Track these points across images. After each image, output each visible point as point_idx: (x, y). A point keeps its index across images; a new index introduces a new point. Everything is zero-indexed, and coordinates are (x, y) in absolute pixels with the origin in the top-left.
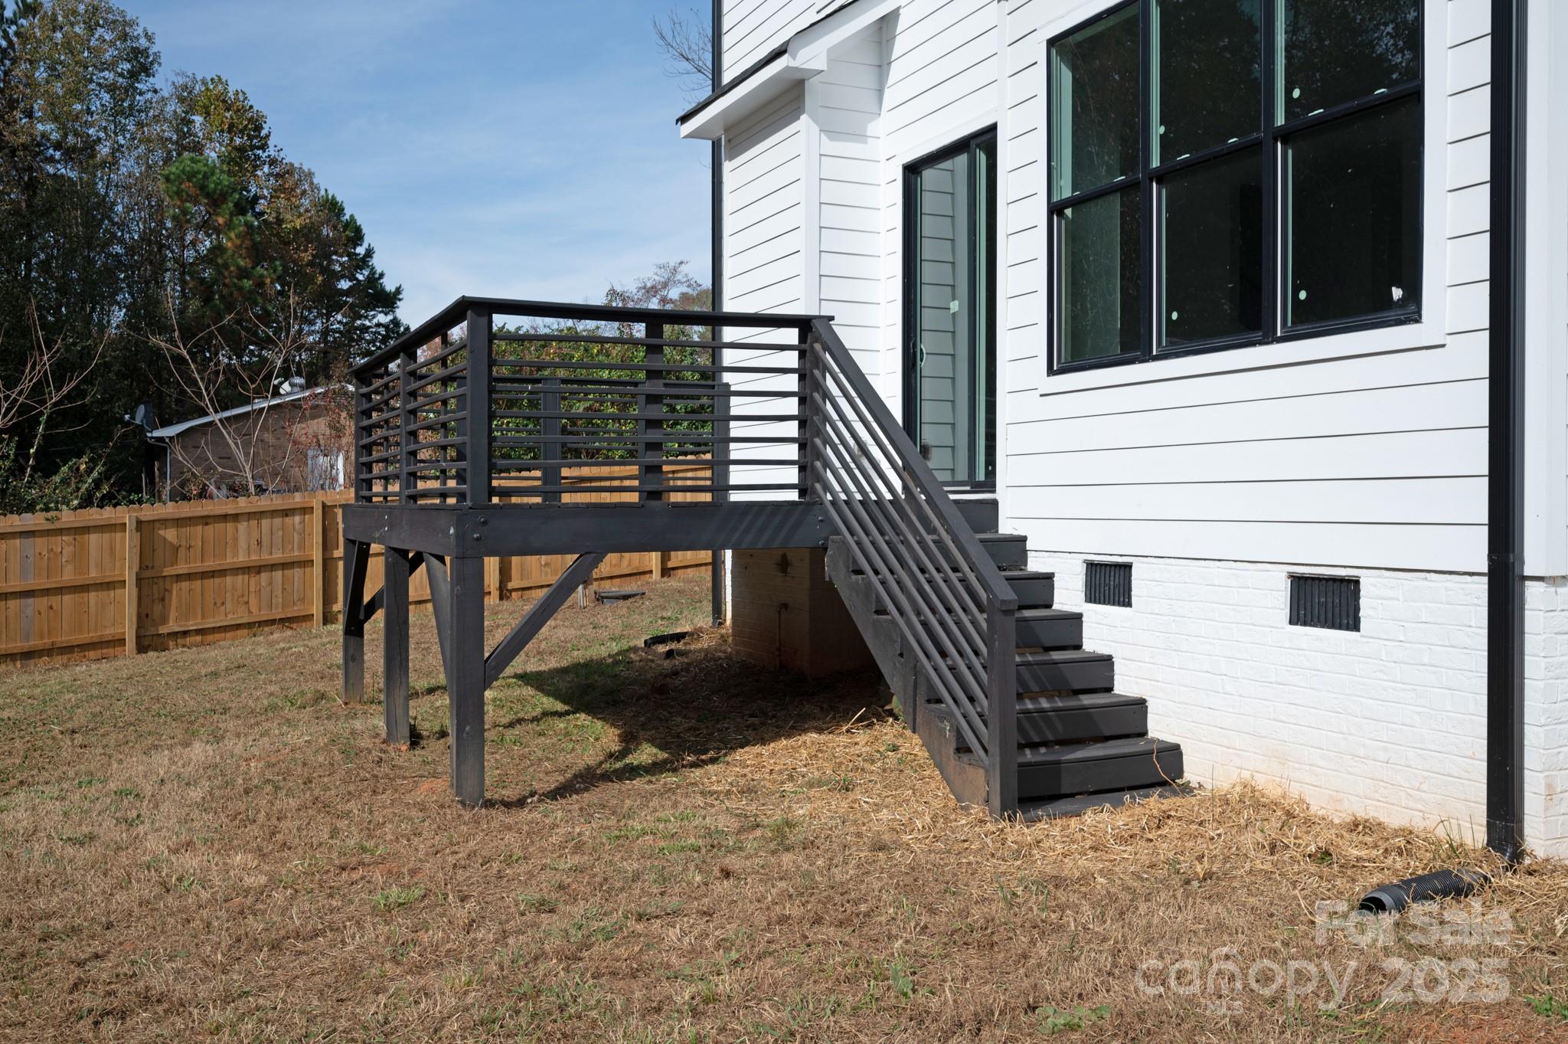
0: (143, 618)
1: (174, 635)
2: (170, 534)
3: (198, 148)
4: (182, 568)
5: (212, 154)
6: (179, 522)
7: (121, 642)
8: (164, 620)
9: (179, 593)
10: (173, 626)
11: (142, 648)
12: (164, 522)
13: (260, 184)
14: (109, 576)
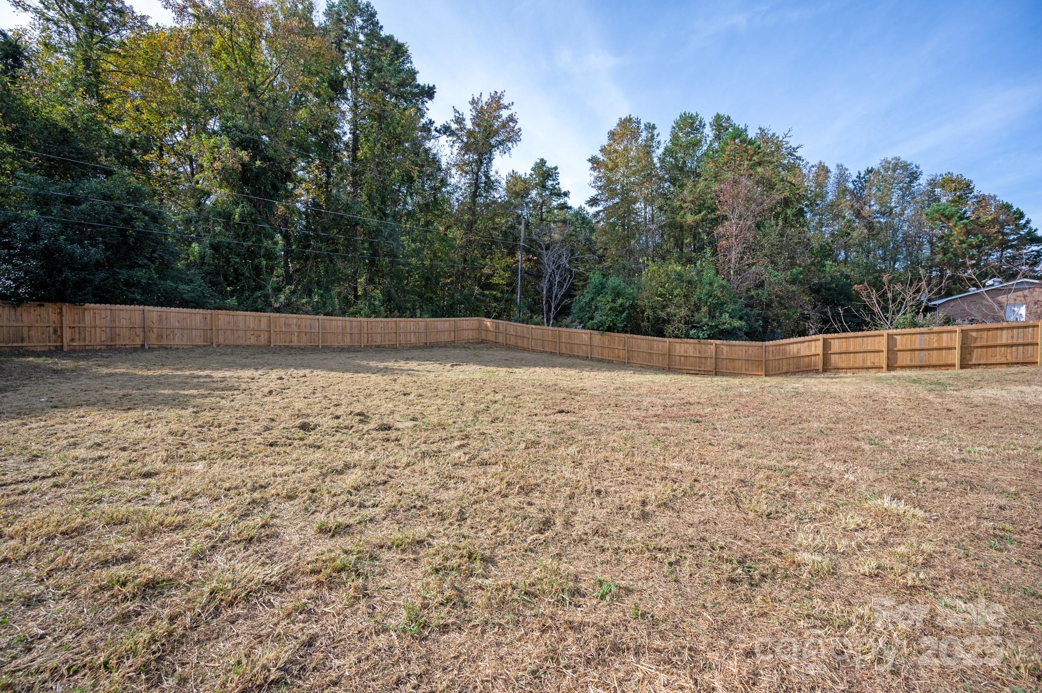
0: (962, 359)
1: (975, 365)
2: (974, 334)
3: (938, 200)
4: (978, 344)
5: (944, 200)
6: (977, 330)
7: (954, 365)
8: (971, 360)
9: (976, 352)
10: (974, 361)
11: (962, 367)
12: (972, 330)
13: (969, 209)
14: (950, 345)
